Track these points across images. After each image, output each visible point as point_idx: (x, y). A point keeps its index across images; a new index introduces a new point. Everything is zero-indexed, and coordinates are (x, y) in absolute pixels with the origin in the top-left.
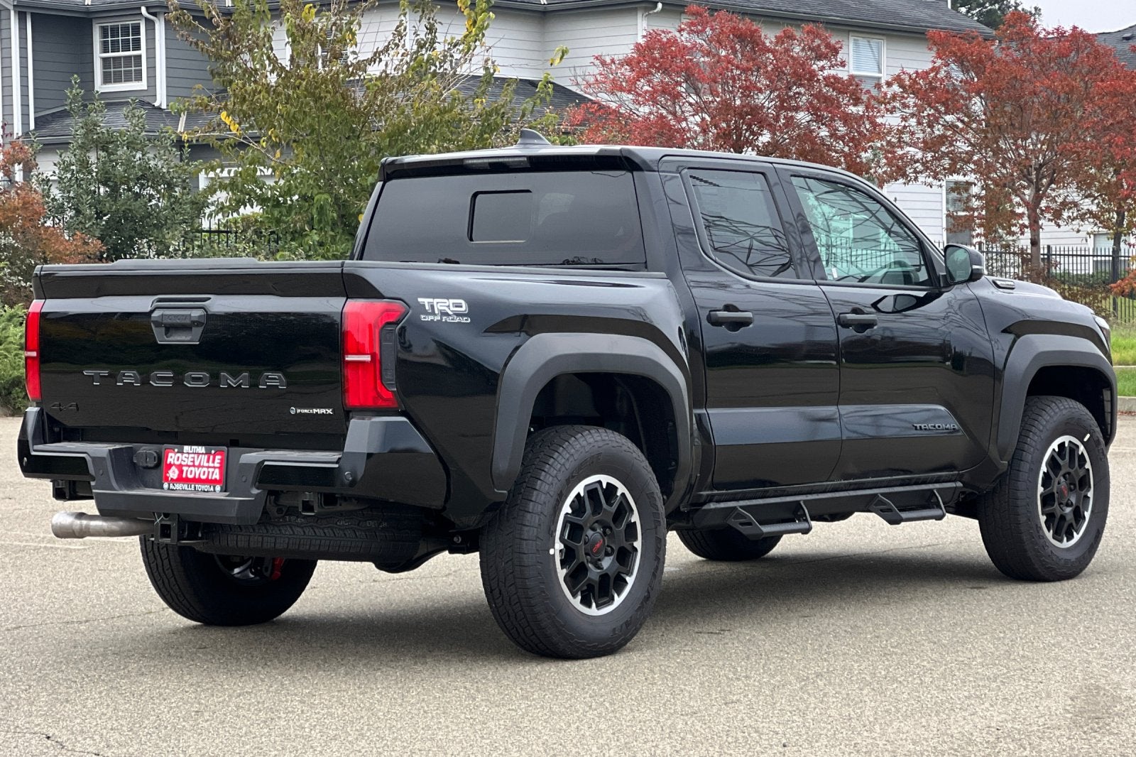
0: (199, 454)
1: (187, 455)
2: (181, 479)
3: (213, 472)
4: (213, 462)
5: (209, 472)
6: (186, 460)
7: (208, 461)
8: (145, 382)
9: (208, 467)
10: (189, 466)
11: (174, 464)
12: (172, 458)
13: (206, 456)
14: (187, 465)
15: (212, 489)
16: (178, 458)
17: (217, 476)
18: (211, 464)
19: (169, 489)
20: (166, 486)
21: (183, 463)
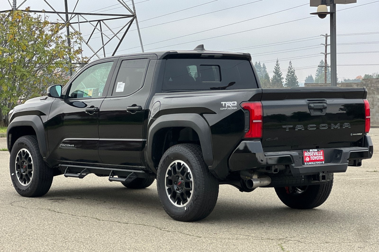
0: (315, 152)
1: (311, 153)
2: (310, 161)
3: (321, 157)
4: (320, 154)
5: (319, 157)
6: (311, 154)
7: (318, 154)
8: (306, 129)
9: (319, 156)
10: (312, 156)
11: (307, 156)
12: (306, 154)
13: (317, 152)
14: (311, 156)
15: (321, 163)
16: (308, 153)
17: (322, 158)
18: (320, 155)
19: (307, 164)
20: (306, 164)
21: (310, 155)
